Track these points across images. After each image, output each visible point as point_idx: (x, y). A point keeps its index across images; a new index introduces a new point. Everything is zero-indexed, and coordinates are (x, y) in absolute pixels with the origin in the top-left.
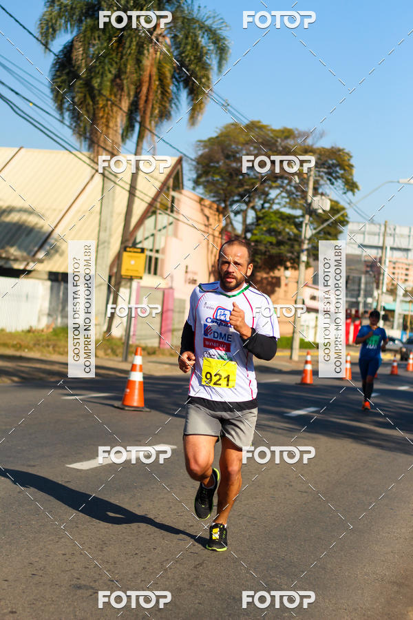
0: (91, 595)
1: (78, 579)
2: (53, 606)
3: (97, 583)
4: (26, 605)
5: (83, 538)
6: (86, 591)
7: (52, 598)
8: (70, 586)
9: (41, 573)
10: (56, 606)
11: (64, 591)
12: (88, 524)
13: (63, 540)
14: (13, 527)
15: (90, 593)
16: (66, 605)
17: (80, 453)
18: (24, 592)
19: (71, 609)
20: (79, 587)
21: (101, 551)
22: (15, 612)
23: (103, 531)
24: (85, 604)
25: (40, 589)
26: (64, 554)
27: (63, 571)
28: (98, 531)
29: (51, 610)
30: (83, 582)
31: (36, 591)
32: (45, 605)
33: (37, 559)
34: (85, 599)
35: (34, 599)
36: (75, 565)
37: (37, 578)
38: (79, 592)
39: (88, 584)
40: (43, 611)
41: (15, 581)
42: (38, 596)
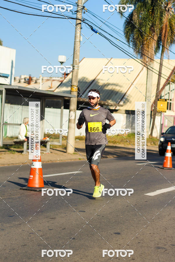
0: (164, 252)
1: (158, 244)
2: (149, 256)
3: (166, 246)
4: (138, 256)
5: (157, 226)
6: (162, 250)
7: (148, 253)
8: (155, 247)
9: (142, 242)
10: (151, 257)
11: (153, 250)
12: (158, 220)
13: (149, 227)
14: (127, 222)
15: (164, 251)
16: (155, 256)
17: (149, 189)
18: (136, 250)
19: (157, 258)
20: (159, 248)
21: (165, 232)
22: (134, 259)
23: (165, 223)
24: (163, 256)
25: (143, 249)
26: (150, 234)
27: (151, 241)
28: (163, 223)
29: (149, 258)
30: (160, 246)
31: (141, 250)
32: (146, 256)
33: (139, 236)
34: (162, 253)
35: (141, 253)
36: (155, 238)
37: (141, 244)
38: (159, 250)
39: (162, 247)
40: (145, 258)
41: (132, 245)
42: (143, 252)
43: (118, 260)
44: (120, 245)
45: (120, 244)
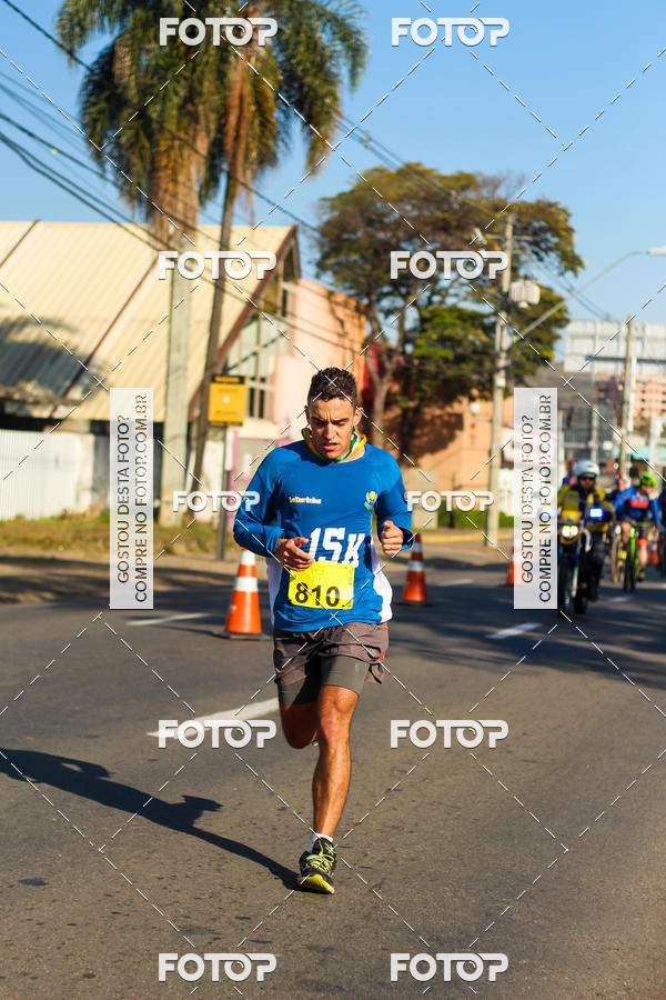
0: (210, 943)
1: (188, 917)
3: (217, 924)
4: (108, 963)
6: (199, 937)
7: (148, 950)
9: (125, 910)
11: (166, 939)
13: (155, 855)
14: (74, 836)
15: (209, 940)
17: (167, 713)
18: (102, 943)
20: (190, 930)
21: (218, 870)
22: (93, 976)
25: (128, 936)
26: (159, 879)
30: (194, 922)
31: (122, 940)
33: (118, 889)
35: (120, 953)
36: (179, 896)
37: (121, 918)
38: (190, 938)
39: (203, 926)
40: (136, 972)
41: (87, 924)
42: (127, 947)
43: (29, 981)
44: (40, 924)
45: (42, 920)
